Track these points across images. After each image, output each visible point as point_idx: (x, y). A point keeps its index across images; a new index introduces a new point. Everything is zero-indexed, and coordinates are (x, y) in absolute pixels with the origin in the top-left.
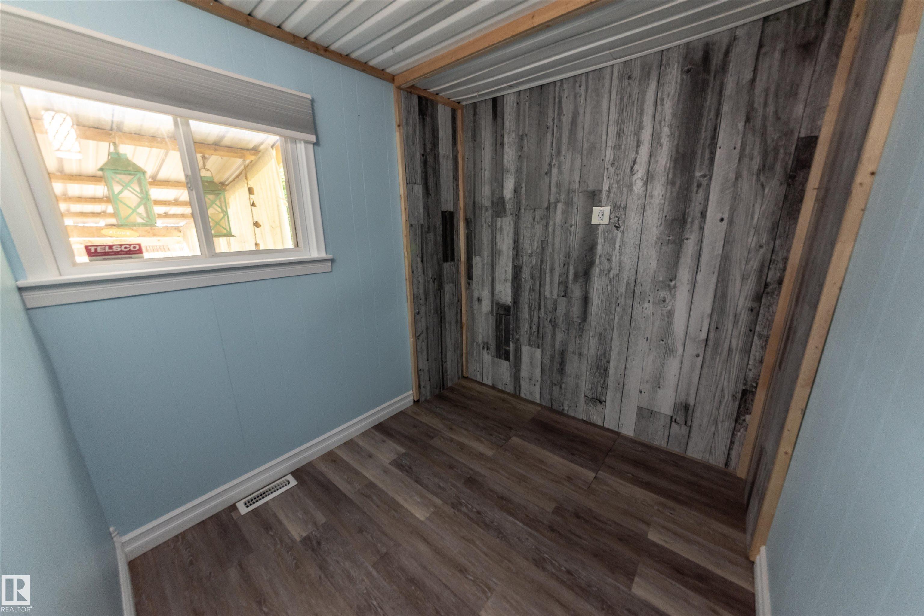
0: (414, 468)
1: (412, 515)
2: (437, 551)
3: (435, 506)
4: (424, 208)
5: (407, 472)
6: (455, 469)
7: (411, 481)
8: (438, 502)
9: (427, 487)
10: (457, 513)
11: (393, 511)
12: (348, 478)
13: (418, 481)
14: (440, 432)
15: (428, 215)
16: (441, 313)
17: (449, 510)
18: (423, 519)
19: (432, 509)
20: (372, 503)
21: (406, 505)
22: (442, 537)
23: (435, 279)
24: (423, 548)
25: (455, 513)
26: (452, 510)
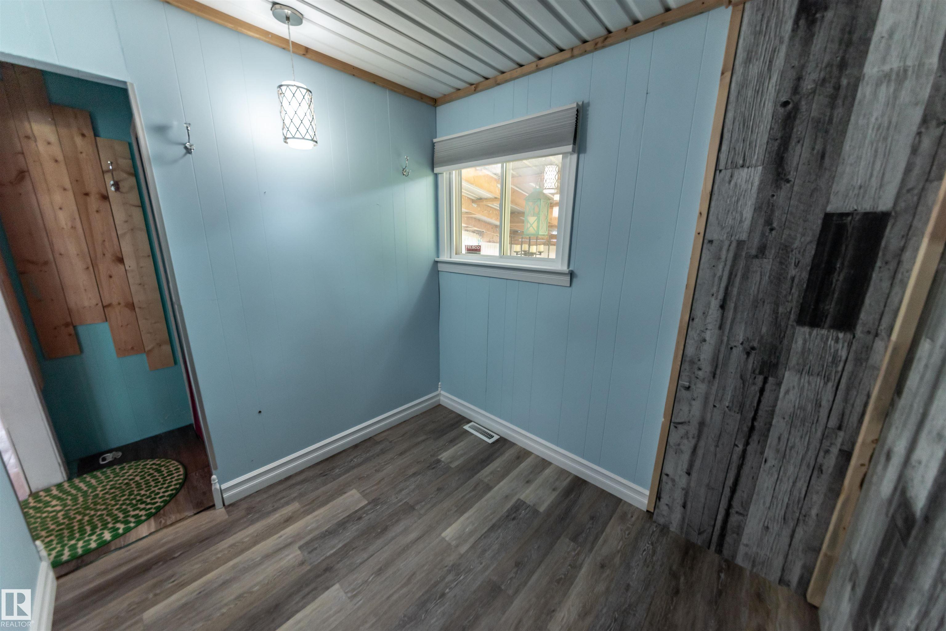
0: (514, 522)
1: (450, 525)
2: (406, 548)
3: (457, 546)
4: (758, 209)
5: (507, 516)
6: (515, 570)
7: (494, 521)
8: (463, 549)
9: (485, 537)
10: (447, 568)
11: (456, 509)
12: (498, 471)
13: (493, 528)
14: (591, 550)
15: (769, 222)
16: (754, 419)
17: (451, 560)
18: (443, 535)
19: (454, 543)
20: (467, 492)
21: (462, 519)
22: (420, 553)
23: (753, 348)
24: (413, 536)
25: (446, 566)
26: (451, 563)
